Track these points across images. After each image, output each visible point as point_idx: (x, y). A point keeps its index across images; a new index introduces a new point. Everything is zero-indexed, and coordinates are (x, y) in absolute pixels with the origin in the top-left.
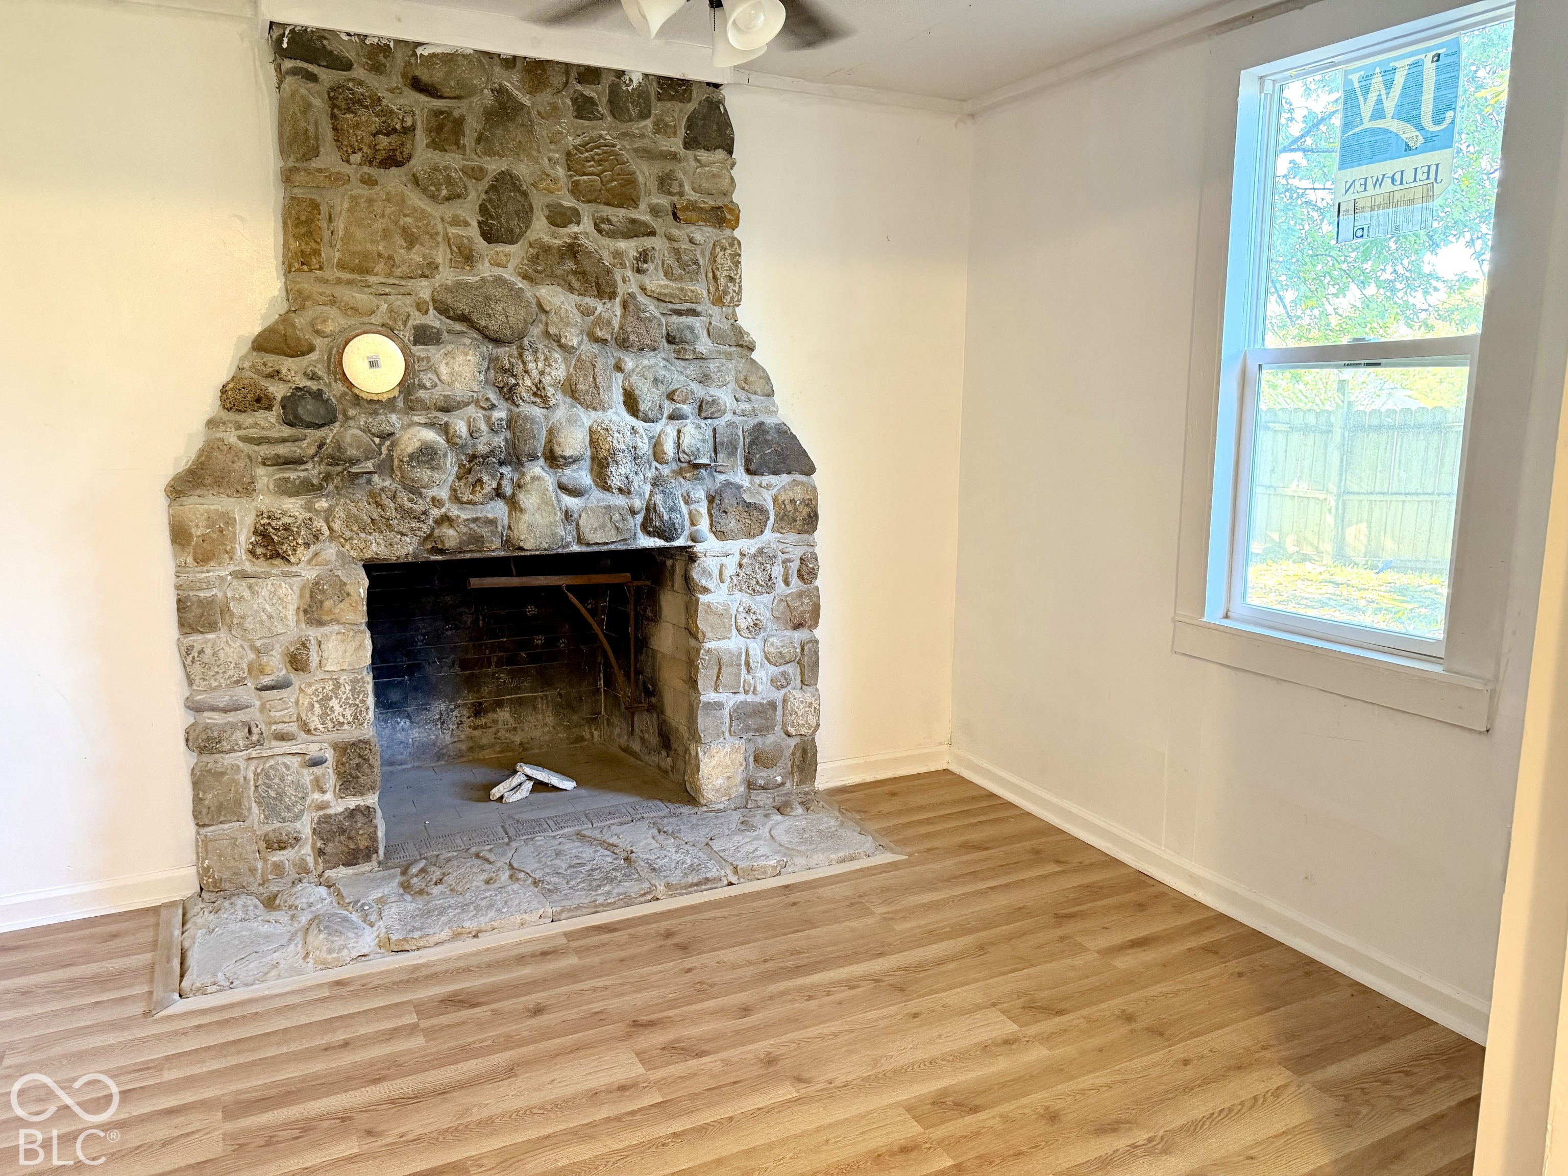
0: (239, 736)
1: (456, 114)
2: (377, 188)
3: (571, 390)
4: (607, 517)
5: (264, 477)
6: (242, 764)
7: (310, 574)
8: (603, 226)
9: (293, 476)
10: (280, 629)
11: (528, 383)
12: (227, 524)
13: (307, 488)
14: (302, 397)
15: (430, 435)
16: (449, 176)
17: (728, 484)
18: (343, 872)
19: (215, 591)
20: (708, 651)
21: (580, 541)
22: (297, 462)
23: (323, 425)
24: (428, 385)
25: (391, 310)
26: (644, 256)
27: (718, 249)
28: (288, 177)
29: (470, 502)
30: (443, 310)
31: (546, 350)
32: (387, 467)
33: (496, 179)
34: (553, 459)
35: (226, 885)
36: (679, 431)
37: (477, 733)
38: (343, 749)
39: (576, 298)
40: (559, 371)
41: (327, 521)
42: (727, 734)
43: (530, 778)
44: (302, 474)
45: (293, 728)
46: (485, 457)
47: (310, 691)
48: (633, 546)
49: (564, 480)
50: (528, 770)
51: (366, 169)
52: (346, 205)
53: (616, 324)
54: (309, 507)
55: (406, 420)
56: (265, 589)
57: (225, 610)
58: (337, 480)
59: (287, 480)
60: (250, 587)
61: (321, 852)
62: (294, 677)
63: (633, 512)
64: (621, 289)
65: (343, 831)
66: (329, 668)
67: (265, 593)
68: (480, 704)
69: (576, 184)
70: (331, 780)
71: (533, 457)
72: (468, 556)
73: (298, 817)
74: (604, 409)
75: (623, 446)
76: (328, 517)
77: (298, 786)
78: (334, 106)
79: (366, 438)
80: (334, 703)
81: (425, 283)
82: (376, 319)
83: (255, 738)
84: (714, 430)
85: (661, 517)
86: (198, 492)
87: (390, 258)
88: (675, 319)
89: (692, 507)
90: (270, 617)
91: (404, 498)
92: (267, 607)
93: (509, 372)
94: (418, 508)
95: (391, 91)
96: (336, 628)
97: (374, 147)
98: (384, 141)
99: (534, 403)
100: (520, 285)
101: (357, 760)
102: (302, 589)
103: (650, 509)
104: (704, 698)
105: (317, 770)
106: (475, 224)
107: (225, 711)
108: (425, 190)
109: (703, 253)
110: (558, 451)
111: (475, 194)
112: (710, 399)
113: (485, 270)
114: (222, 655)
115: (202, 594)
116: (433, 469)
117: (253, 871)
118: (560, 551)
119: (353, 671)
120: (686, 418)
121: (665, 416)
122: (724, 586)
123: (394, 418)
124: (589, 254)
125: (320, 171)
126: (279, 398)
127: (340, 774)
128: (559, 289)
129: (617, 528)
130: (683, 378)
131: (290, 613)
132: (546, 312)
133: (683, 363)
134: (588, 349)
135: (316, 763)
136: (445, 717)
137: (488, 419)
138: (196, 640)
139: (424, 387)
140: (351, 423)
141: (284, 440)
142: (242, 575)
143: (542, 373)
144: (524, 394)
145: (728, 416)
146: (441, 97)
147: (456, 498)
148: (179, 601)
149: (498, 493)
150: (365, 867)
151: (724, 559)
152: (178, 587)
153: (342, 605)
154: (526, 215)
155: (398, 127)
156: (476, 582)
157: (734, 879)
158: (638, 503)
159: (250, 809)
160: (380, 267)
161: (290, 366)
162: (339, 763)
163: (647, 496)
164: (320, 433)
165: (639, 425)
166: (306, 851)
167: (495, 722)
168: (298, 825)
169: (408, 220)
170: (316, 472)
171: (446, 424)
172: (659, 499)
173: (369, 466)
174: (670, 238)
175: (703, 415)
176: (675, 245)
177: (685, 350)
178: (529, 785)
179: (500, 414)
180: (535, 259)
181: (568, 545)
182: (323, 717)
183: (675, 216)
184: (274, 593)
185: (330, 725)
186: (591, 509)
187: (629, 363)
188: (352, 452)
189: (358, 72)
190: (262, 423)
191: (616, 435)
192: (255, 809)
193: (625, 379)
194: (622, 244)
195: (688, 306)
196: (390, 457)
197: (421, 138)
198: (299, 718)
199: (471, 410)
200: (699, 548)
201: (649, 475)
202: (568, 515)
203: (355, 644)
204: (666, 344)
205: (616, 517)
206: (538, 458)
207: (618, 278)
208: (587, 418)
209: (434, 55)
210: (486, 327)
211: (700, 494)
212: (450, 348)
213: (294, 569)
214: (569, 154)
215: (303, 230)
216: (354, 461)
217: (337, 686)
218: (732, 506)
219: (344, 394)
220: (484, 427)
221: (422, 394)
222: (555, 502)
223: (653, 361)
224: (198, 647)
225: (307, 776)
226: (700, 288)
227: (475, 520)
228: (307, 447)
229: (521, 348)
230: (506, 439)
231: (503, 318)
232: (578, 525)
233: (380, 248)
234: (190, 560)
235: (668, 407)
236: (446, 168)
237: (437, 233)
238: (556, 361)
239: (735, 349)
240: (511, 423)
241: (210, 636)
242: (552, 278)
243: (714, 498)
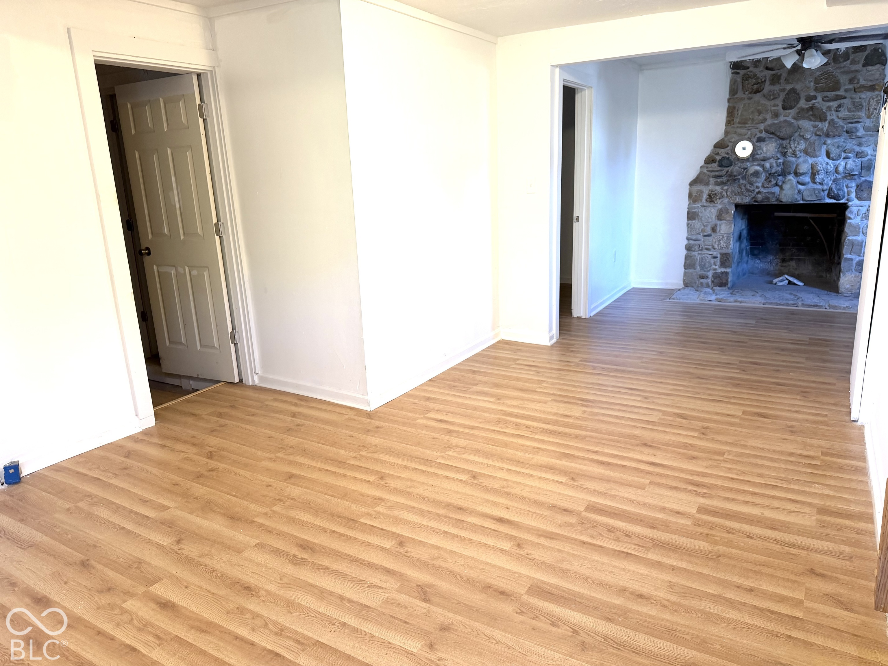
0: (697, 247)
1: (779, 74)
2: (752, 100)
3: (806, 152)
4: (813, 192)
5: (712, 180)
6: (697, 255)
7: (720, 207)
8: (825, 99)
9: (719, 180)
10: (710, 221)
11: (791, 151)
12: (701, 193)
13: (722, 183)
14: (724, 159)
15: (758, 168)
16: (774, 93)
17: (866, 181)
18: (718, 288)
19: (696, 210)
20: (849, 240)
21: (803, 200)
22: (720, 176)
23: (728, 167)
24: (759, 153)
25: (751, 133)
26: (840, 106)
27: (871, 99)
28: (729, 100)
29: (767, 187)
30: (767, 131)
31: (799, 140)
32: (744, 178)
33: (789, 91)
34: (797, 174)
35: (689, 285)
36: (846, 163)
37: (782, 268)
38: (722, 255)
39: (812, 123)
40: (803, 145)
41: (726, 192)
42: (853, 270)
43: (787, 279)
44: (721, 180)
45: (710, 247)
46: (774, 174)
47: (716, 238)
48: (823, 202)
49: (799, 180)
50: (786, 276)
51: (750, 95)
52: (742, 106)
53: (825, 129)
54: (722, 189)
55: (752, 164)
56: (708, 210)
57: (698, 215)
58: (731, 181)
59: (717, 181)
60: (705, 209)
61: (713, 282)
62: (712, 234)
63: (823, 191)
64: (829, 118)
65: (719, 277)
66: (721, 232)
67: (708, 211)
68: (785, 258)
69: (816, 87)
70: (718, 263)
71: (790, 173)
72: (765, 203)
73: (709, 271)
74: (817, 157)
75: (822, 169)
76: (727, 191)
77: (709, 263)
78: (743, 80)
79: (740, 170)
80: (721, 242)
81: (762, 124)
82: (746, 137)
83: (700, 248)
84: (862, 162)
85: (834, 192)
86: (696, 184)
87: (753, 119)
88: (850, 125)
89: (849, 189)
90: (708, 217)
91: (748, 186)
92: (708, 215)
93: (785, 148)
94: (752, 189)
95: (760, 72)
96: (725, 221)
97: (752, 89)
98: (755, 86)
99: (792, 157)
100: (792, 121)
101: (725, 258)
102: (718, 211)
103: (830, 189)
104: (845, 256)
105: (715, 260)
106: (781, 105)
107: (695, 240)
108: (766, 98)
109: (865, 101)
110: (798, 171)
111: (782, 96)
112: (860, 151)
113: (782, 118)
114: (695, 226)
115: (693, 210)
116: (757, 178)
117: (696, 283)
118: (796, 203)
119: (728, 234)
120: (851, 158)
121: (842, 158)
122: (859, 218)
123: (748, 164)
124: (818, 109)
125: (736, 98)
126: (718, 160)
127: (721, 261)
128: (806, 121)
129: (817, 196)
130: (851, 145)
131: (714, 217)
132: (801, 129)
133: (852, 140)
134: (814, 138)
135: (715, 257)
136: (771, 261)
137: (776, 162)
138: (690, 222)
139: (758, 154)
140: (736, 165)
141: (718, 171)
142: (703, 206)
143: (796, 147)
144: (789, 154)
145: (869, 157)
146: (774, 70)
147: (763, 186)
148: (688, 212)
149: (776, 185)
150: (724, 288)
151: (860, 208)
152: (688, 208)
153: (727, 215)
154: (798, 100)
155: (760, 82)
156: (776, 214)
157: (827, 307)
158: (825, 187)
159: (697, 267)
160: (750, 122)
161: (723, 150)
162: (721, 258)
163: (830, 185)
164: (727, 169)
165: (830, 162)
166: (709, 281)
167: (789, 265)
168: (708, 273)
169: (760, 107)
170: (725, 179)
171: (763, 165)
172: (834, 186)
173: (740, 177)
174: (852, 98)
175: (858, 157)
176: (854, 100)
177: (853, 135)
178: (787, 281)
179: (781, 161)
180: (798, 113)
181: (799, 201)
182: (718, 245)
183: (855, 91)
184: (710, 211)
185: (720, 248)
186: (808, 189)
187: (829, 141)
188: (735, 173)
189: (751, 69)
190: (713, 166)
191: (819, 165)
192: (698, 267)
193: (827, 147)
194: (831, 104)
195: (856, 120)
196: (746, 175)
197: (767, 83)
198: (712, 245)
199: (772, 160)
200: (850, 203)
201: (833, 178)
202: (799, 191)
203: (729, 226)
204: (846, 134)
205: (817, 192)
206: (791, 174)
207: (828, 114)
208: (811, 160)
209: (773, 59)
210: (779, 135)
211: (853, 184)
212: (767, 142)
213: (716, 205)
214: (816, 78)
215: (730, 115)
216: (735, 176)
217: (723, 237)
218: (866, 188)
219: (735, 158)
220: (775, 165)
221: (757, 156)
222: (795, 187)
223: (838, 140)
224: (690, 224)
225: (712, 261)
226: (862, 114)
227: (768, 193)
228: (724, 172)
229: (790, 140)
230: (782, 168)
231: (785, 132)
232: (802, 194)
233: (750, 117)
234: (691, 202)
235: (843, 155)
236: (773, 90)
237: (768, 110)
238: (801, 143)
239: (875, 133)
240: (783, 163)
241: (694, 221)
242: (803, 118)
243: (859, 186)
